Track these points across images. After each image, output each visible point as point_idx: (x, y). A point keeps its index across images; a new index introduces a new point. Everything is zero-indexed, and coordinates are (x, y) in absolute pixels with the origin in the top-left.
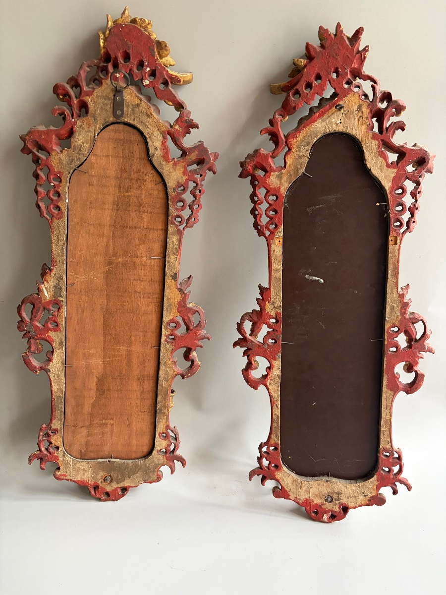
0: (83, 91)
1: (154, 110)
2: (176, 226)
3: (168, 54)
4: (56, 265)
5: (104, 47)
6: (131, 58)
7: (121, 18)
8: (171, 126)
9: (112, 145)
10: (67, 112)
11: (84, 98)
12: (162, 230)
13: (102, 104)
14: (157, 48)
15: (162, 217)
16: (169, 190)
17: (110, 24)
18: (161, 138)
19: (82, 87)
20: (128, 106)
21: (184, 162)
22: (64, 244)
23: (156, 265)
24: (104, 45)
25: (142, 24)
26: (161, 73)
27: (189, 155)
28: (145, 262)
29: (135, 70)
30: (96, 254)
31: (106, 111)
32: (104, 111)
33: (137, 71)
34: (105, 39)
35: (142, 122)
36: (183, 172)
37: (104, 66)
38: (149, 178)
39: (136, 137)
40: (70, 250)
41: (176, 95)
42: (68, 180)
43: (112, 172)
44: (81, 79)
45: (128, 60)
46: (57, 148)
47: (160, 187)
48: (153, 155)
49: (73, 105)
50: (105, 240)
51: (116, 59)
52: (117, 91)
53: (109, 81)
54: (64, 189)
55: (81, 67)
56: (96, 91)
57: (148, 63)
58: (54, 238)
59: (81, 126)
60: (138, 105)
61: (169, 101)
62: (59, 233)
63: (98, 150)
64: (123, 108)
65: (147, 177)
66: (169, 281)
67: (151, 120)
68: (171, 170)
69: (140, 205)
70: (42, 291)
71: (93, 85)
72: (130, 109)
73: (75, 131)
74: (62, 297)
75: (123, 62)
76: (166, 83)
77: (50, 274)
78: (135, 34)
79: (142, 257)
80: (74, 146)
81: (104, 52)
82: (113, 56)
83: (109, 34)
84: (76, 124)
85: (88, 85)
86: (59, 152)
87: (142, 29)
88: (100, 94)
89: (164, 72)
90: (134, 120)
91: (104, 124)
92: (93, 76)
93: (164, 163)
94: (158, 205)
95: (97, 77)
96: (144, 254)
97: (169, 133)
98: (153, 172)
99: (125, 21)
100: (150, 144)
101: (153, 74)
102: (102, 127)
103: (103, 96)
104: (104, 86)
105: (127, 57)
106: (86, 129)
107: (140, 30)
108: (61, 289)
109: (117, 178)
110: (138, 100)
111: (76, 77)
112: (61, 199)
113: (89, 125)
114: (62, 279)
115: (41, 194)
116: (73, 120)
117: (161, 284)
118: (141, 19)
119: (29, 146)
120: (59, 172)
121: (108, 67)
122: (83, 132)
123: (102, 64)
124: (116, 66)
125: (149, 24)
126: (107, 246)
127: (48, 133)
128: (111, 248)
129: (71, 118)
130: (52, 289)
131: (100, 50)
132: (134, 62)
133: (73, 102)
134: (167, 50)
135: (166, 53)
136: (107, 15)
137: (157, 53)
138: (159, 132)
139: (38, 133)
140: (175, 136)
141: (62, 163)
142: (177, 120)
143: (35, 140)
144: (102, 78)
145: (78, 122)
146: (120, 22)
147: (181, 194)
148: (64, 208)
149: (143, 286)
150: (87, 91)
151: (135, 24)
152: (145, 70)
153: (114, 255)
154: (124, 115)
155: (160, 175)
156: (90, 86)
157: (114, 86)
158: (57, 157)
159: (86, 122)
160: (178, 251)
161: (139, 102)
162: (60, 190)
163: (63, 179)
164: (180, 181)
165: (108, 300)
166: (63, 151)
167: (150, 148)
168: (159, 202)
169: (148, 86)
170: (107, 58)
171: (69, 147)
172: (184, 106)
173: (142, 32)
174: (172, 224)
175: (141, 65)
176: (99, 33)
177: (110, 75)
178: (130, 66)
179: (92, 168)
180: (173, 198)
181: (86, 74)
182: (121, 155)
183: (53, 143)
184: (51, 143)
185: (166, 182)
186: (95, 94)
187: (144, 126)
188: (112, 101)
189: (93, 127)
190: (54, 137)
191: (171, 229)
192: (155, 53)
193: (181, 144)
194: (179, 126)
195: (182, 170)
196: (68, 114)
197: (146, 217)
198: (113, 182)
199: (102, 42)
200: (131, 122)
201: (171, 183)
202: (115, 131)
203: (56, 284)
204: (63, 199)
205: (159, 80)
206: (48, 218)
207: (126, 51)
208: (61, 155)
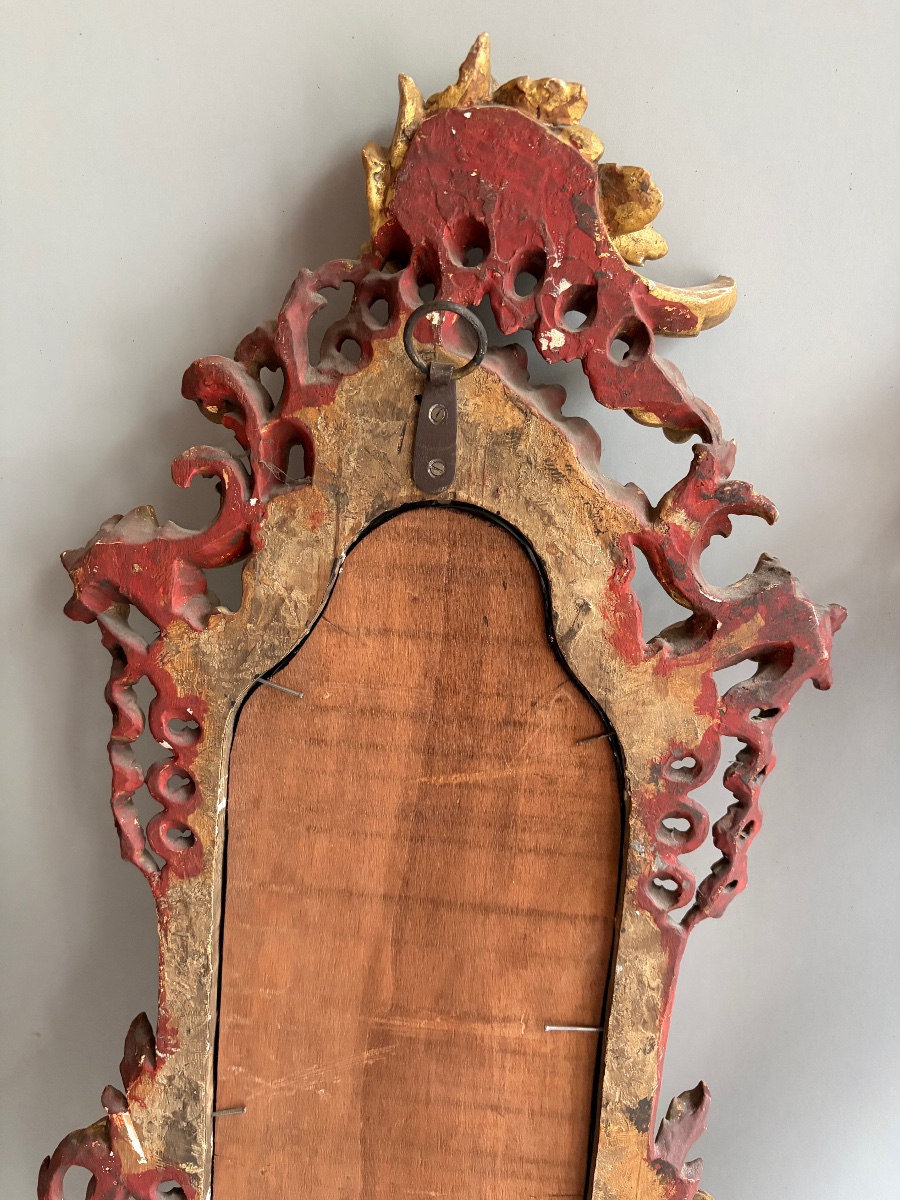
0: (292, 385)
1: (582, 447)
2: (657, 916)
3: (650, 219)
4: (176, 1046)
5: (384, 210)
6: (494, 244)
7: (458, 84)
8: (653, 514)
9: (402, 590)
10: (232, 472)
11: (297, 415)
12: (593, 918)
13: (369, 437)
14: (605, 196)
15: (598, 871)
16: (631, 771)
17: (412, 113)
18: (606, 565)
19: (289, 370)
20: (471, 441)
21: (701, 660)
22: (206, 968)
23: (562, 1053)
24: (384, 201)
25: (547, 101)
26: (621, 299)
27: (726, 631)
28: (520, 1040)
29: (510, 294)
30: (326, 1002)
31: (384, 459)
32: (375, 463)
33: (516, 297)
34: (391, 178)
35: (527, 502)
36: (696, 703)
37: (381, 282)
38: (548, 716)
39: (499, 557)
40: (233, 984)
41: (680, 387)
42: (228, 729)
43: (403, 692)
44: (289, 341)
45: (478, 251)
46: (186, 608)
47: (596, 751)
48: (572, 633)
49: (253, 443)
50: (362, 953)
51: (432, 252)
52: (431, 384)
53: (397, 344)
54: (214, 764)
55: (291, 294)
56: (346, 384)
57: (565, 260)
58: (170, 945)
59: (283, 522)
60: (516, 435)
61: (647, 410)
62: (189, 928)
63: (348, 611)
64: (454, 450)
65: (540, 713)
66: (614, 1126)
67: (565, 492)
68: (647, 694)
69: (505, 822)
70: (124, 1136)
71: (335, 360)
72: (481, 452)
73: (261, 544)
74: (194, 1161)
75: (458, 264)
76: (637, 338)
77: (153, 1076)
78: (514, 148)
79: (506, 1020)
80: (254, 600)
81: (381, 229)
82: (419, 241)
83: (405, 156)
84: (264, 515)
85: (314, 361)
86: (195, 623)
87: (545, 125)
88: (362, 397)
89: (633, 295)
90: (496, 494)
91: (373, 514)
92: (338, 323)
93: (614, 664)
94: (582, 823)
95: (353, 327)
96: (516, 1010)
97: (642, 542)
98: (567, 692)
99: (472, 95)
100: (558, 588)
101: (585, 300)
102: (365, 525)
103: (375, 404)
104: (380, 364)
105: (476, 240)
106: (304, 535)
107: (537, 128)
108: (190, 1133)
109: (417, 717)
110: (516, 413)
111: (270, 335)
112: (200, 802)
113: (315, 518)
114: (196, 1098)
115: (126, 780)
116: (253, 502)
117: (582, 1127)
118: (540, 84)
119: (87, 601)
120: (195, 701)
121: (397, 284)
122: (291, 547)
123: (375, 275)
124: (430, 278)
125: (574, 99)
126: (372, 975)
127: (156, 552)
128: (388, 981)
129: (244, 494)
130: (158, 1130)
131: (369, 220)
132: (505, 258)
133: (256, 432)
134: (646, 205)
135: (642, 214)
136: (401, 80)
137: (601, 219)
138: (598, 542)
139: (119, 555)
140: (669, 555)
141: (204, 668)
142: (680, 488)
143: (109, 582)
144: (371, 334)
145: (272, 507)
146: (453, 103)
147: (684, 788)
148: (211, 833)
149: (509, 1130)
150: (310, 387)
151: (513, 104)
152: (552, 288)
153: (399, 1009)
154: (458, 477)
155: (598, 710)
156: (326, 365)
157: (420, 367)
158: (186, 646)
159: (301, 508)
160: (659, 1013)
161: (519, 423)
162: (196, 767)
163: (205, 725)
164: (683, 737)
165: (368, 1175)
166: (211, 620)
167: (557, 604)
168: (587, 811)
169: (561, 354)
170: (396, 248)
171: (236, 606)
172: (712, 429)
173: (543, 137)
174: (640, 906)
175: (535, 267)
176: (367, 153)
177: (403, 318)
178: (487, 277)
179: (323, 678)
180: (646, 804)
181: (308, 316)
182: (439, 626)
183: (175, 591)
184: (166, 592)
185: (623, 740)
186: (341, 400)
187: (535, 516)
188: (410, 424)
189: (331, 528)
190: (178, 565)
191: (635, 925)
192: (595, 217)
193: (695, 586)
194: (688, 514)
195: (694, 692)
196: (233, 479)
197: (530, 868)
198: (403, 732)
199: (375, 187)
200: (485, 502)
201: (642, 746)
202: (419, 536)
203: (174, 1113)
204: (208, 801)
205: (610, 328)
206: (150, 868)
207: (472, 217)
208: (204, 636)
